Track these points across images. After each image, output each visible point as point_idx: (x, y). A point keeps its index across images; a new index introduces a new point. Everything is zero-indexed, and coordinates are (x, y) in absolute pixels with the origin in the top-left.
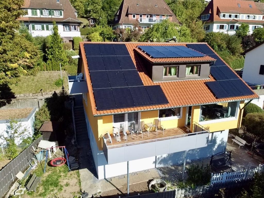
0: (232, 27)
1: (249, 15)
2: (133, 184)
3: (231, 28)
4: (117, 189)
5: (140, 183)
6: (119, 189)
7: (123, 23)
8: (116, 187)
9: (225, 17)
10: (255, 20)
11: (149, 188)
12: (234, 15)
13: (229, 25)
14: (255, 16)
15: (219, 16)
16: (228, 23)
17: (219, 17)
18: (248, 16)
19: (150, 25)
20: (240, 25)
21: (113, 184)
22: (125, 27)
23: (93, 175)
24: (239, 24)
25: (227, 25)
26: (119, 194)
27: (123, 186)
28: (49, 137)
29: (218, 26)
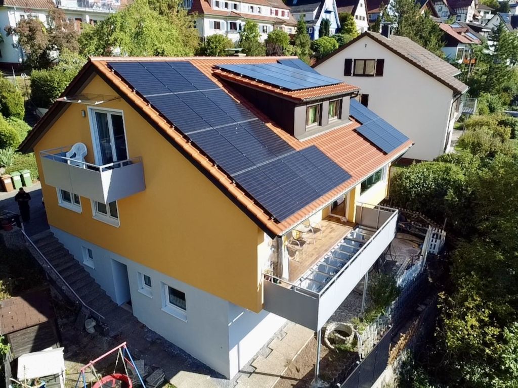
0: (233, 26)
1: (252, 5)
2: (298, 353)
3: (231, 28)
4: (282, 377)
5: (307, 345)
6: (285, 376)
7: (15, 7)
8: (277, 376)
9: (218, 7)
10: (261, 15)
11: (327, 346)
12: (232, 4)
13: (227, 22)
14: (260, 8)
15: (208, 3)
16: (226, 19)
17: (210, 6)
18: (252, 7)
19: (81, 14)
20: (244, 23)
21: (266, 372)
22: (21, 16)
23: (209, 377)
24: (242, 21)
25: (225, 23)
26: (295, 384)
27: (285, 366)
28: (31, 342)
29: (211, 23)
